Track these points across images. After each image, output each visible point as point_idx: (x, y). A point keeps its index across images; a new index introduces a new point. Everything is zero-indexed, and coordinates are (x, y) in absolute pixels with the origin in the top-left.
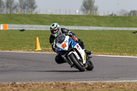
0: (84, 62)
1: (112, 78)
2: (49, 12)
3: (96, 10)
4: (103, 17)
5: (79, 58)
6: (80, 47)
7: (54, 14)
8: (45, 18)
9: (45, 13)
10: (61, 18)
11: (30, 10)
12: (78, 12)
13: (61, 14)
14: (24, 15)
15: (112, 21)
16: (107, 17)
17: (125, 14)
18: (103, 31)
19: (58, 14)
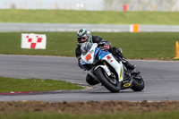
0: (121, 79)
5: (109, 74)
6: (113, 58)
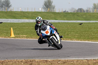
1: (65, 57)
2: (20, 10)
3: (54, 8)
4: (58, 13)
7: (24, 11)
8: (17, 14)
9: (17, 10)
10: (29, 14)
11: (6, 8)
12: (41, 9)
13: (29, 11)
15: (65, 16)
16: (61, 13)
17: (74, 11)
18: (59, 23)
19: (26, 11)
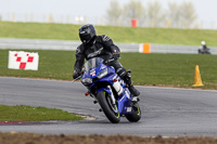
14: (178, 31)
